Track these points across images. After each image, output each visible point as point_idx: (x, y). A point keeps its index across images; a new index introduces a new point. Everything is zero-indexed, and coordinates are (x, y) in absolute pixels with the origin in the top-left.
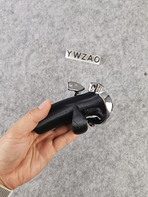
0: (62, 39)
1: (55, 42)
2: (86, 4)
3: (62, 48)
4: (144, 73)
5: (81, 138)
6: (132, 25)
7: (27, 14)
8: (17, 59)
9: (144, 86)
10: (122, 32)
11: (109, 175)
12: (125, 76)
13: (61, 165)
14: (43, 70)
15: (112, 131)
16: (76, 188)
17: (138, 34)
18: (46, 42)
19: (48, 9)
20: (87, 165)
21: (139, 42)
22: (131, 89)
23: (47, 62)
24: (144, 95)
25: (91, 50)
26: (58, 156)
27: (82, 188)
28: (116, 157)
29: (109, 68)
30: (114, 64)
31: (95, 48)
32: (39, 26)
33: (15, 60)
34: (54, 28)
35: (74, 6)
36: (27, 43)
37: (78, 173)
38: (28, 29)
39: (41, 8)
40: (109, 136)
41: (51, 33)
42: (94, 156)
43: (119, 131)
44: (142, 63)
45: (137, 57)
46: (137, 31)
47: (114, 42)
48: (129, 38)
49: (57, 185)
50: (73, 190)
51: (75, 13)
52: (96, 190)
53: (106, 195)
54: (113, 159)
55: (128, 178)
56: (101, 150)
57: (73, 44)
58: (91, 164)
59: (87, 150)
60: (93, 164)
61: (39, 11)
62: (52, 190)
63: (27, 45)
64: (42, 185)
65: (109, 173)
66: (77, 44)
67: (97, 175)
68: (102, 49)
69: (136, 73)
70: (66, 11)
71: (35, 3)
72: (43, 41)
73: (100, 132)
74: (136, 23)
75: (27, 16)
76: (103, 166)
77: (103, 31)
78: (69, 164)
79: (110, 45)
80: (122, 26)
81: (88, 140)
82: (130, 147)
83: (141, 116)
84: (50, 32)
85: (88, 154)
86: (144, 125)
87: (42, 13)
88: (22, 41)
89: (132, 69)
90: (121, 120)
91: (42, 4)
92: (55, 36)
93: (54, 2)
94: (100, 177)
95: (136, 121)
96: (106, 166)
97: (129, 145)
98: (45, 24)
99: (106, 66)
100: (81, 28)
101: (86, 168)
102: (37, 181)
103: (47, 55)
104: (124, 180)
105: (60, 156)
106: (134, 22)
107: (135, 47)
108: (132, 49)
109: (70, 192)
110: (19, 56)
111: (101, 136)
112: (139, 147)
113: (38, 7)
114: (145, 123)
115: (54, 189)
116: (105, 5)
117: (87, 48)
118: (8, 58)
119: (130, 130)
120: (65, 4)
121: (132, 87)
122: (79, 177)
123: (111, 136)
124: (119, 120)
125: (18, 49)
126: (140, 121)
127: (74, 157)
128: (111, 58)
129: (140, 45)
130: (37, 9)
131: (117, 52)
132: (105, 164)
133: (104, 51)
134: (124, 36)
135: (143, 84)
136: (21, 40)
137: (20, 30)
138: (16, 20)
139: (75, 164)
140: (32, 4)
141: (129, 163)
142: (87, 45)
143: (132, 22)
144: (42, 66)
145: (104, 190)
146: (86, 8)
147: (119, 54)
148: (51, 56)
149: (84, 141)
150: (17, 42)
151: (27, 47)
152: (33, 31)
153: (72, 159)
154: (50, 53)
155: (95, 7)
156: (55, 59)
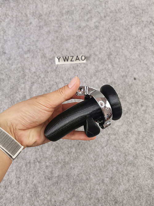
0: (56, 66)
1: (51, 70)
2: (68, 32)
3: (59, 74)
4: (133, 78)
5: (99, 148)
6: (112, 41)
7: (18, 52)
8: (21, 94)
9: (136, 89)
10: (105, 49)
11: (133, 173)
12: (119, 85)
13: (89, 178)
15: (123, 135)
16: (108, 194)
17: (119, 48)
18: (43, 72)
19: (36, 43)
20: (111, 171)
21: (121, 53)
22: (127, 94)
23: (49, 89)
24: (139, 96)
25: (84, 70)
26: (84, 171)
27: (114, 193)
28: (133, 156)
29: (104, 82)
30: (107, 77)
31: (87, 67)
32: (33, 60)
33: (20, 95)
34: (47, 58)
35: (58, 36)
36: (26, 78)
37: (106, 180)
38: (23, 65)
39: (29, 44)
40: (122, 139)
41: (46, 63)
42: (115, 161)
43: (129, 133)
44: (129, 71)
45: (123, 67)
46: (117, 45)
47: (101, 59)
48: (112, 52)
49: (90, 198)
50: (106, 197)
51: (61, 42)
52: (126, 190)
53: (136, 192)
54: (131, 158)
55: (149, 171)
56: (119, 153)
57: (67, 68)
59: (107, 157)
60: (116, 168)
61: (29, 47)
62: (88, 203)
63: (27, 79)
64: (77, 202)
65: (132, 172)
66: (70, 67)
67: (122, 177)
68: (93, 67)
69: (127, 80)
70: (53, 41)
71: (23, 40)
72: (41, 72)
73: (113, 138)
74: (114, 39)
76: (125, 167)
77: (89, 52)
78: (95, 175)
79: (99, 62)
80: (104, 44)
81: (105, 148)
82: (142, 144)
83: (142, 115)
84: (44, 63)
85: (109, 161)
86: (147, 122)
87: (32, 47)
88: (21, 77)
89: (122, 77)
90: (127, 123)
91: (30, 40)
92: (50, 66)
93: (40, 36)
94: (125, 178)
95: (140, 120)
96: (128, 166)
97: (141, 142)
98: (38, 57)
99: (101, 80)
100: (70, 53)
101: (111, 174)
102: (72, 201)
103: (47, 83)
104: (146, 174)
105: (86, 170)
106: (112, 38)
107: (119, 58)
108: (118, 61)
109: (105, 200)
110: (22, 91)
111: (115, 142)
112: (149, 141)
113: (26, 43)
114: (148, 119)
115: (89, 202)
116: (84, 29)
117: (80, 69)
118: (12, 95)
119: (137, 130)
120: (50, 36)
121: (128, 92)
122: (108, 184)
123: (124, 139)
124: (125, 124)
125: (19, 84)
126: (143, 120)
127: (98, 167)
128: (102, 72)
129: (123, 56)
130: (26, 45)
131: (106, 66)
132: (126, 165)
133: (95, 68)
134: (108, 52)
135: (135, 87)
137: (16, 67)
138: (10, 59)
139: (101, 174)
140: (21, 42)
141: (145, 157)
142: (79, 67)
145: (132, 188)
146: (69, 35)
147: (108, 68)
148: (51, 84)
149: (103, 151)
150: (17, 78)
151: (27, 81)
152: (28, 65)
153: (97, 170)
154: (49, 81)
155: (77, 33)
156: (56, 85)
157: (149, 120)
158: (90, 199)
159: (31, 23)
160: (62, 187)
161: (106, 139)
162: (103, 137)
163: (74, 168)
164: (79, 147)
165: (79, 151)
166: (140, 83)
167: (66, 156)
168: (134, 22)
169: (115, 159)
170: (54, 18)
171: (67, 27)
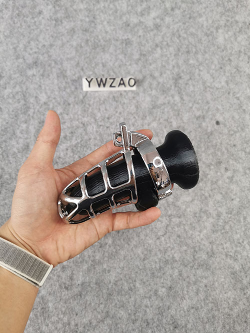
0: (84, 94)
1: (75, 101)
2: (106, 32)
3: (88, 108)
4: (215, 122)
5: (152, 239)
6: (182, 54)
7: (17, 64)
8: (21, 141)
9: (219, 141)
10: (171, 67)
11: (205, 281)
12: (191, 132)
13: (133, 287)
14: (67, 149)
15: (193, 217)
16: (164, 314)
17: (194, 67)
18: (59, 104)
19: (49, 50)
20: (171, 277)
21: (198, 77)
22: (203, 149)
23: (70, 135)
24: (223, 153)
25: (132, 103)
26: (125, 277)
27: (173, 312)
28: (208, 253)
29: (166, 126)
30: (171, 118)
31: (138, 98)
32: (42, 81)
33: (18, 143)
34: (67, 79)
35: (89, 38)
36: (29, 112)
37: (161, 291)
38: (24, 89)
39: (37, 50)
40: (191, 224)
41: (65, 88)
42: (177, 260)
43: (202, 215)
44: (209, 108)
45: (200, 101)
46: (191, 62)
47: (163, 85)
48: (182, 74)
49: (135, 319)
50: (160, 319)
51: (94, 51)
52: (193, 308)
53: (208, 310)
54: (204, 256)
55: (230, 278)
56: (185, 248)
57: (102, 99)
58: (176, 273)
59: (165, 254)
60: (179, 272)
61: (36, 55)
62: (130, 328)
63: (31, 114)
64: (113, 327)
65: (204, 278)
66: (109, 97)
67: (188, 287)
68: (148, 99)
69: (204, 124)
70: (79, 48)
71: (25, 43)
72: (56, 104)
73: (176, 223)
74: (187, 50)
75: (18, 66)
76: (193, 271)
77: (143, 70)
78: (144, 283)
79: (158, 90)
80: (168, 58)
81: (163, 238)
82: (222, 233)
83: (226, 185)
84: (63, 86)
85: (167, 260)
86: (233, 197)
87: (41, 58)
88: (21, 111)
89: (197, 119)
90: (201, 198)
91: (38, 43)
92: (73, 92)
93: (56, 37)
94: (192, 288)
95: (221, 193)
96: (198, 269)
97: (221, 230)
98: (51, 75)
99: (160, 123)
100: (108, 72)
101: (170, 281)
102: (104, 324)
103: (66, 124)
104: (226, 282)
105: (128, 275)
106: (184, 49)
107: (194, 86)
108: (191, 90)
109: (158, 323)
110: (22, 136)
111: (179, 228)
112: (234, 229)
113: (31, 49)
114: (234, 193)
115: (132, 326)
116: (136, 30)
117: (126, 101)
118: (4, 143)
119: (216, 209)
120: (75, 37)
121: (204, 145)
122: (164, 297)
123: (194, 225)
124: (198, 199)
125: (17, 124)
126: (226, 193)
127: (150, 270)
128: (164, 109)
129: (200, 82)
130: (31, 52)
131: (171, 98)
132: (196, 267)
133: (152, 101)
134: (174, 73)
135: (217, 138)
136: (18, 108)
137: (12, 93)
139: (153, 281)
140: (21, 46)
141: (227, 256)
142: (125, 97)
143: (181, 49)
144: (64, 143)
145: (203, 305)
146: (108, 39)
147: (174, 101)
148: (74, 125)
149: (158, 244)
150: (14, 113)
151: (31, 118)
152: (34, 90)
153: (147, 275)
154: (71, 120)
155: (122, 35)
156: (82, 128)
157: (236, 194)
158: (134, 322)
159: (40, 13)
160: (88, 303)
161: (164, 223)
162: (160, 221)
163: (109, 271)
164: (118, 236)
165: (118, 242)
166: (226, 131)
167: (96, 251)
168: (222, 23)
169: (177, 256)
170: (82, 6)
171: (105, 23)
